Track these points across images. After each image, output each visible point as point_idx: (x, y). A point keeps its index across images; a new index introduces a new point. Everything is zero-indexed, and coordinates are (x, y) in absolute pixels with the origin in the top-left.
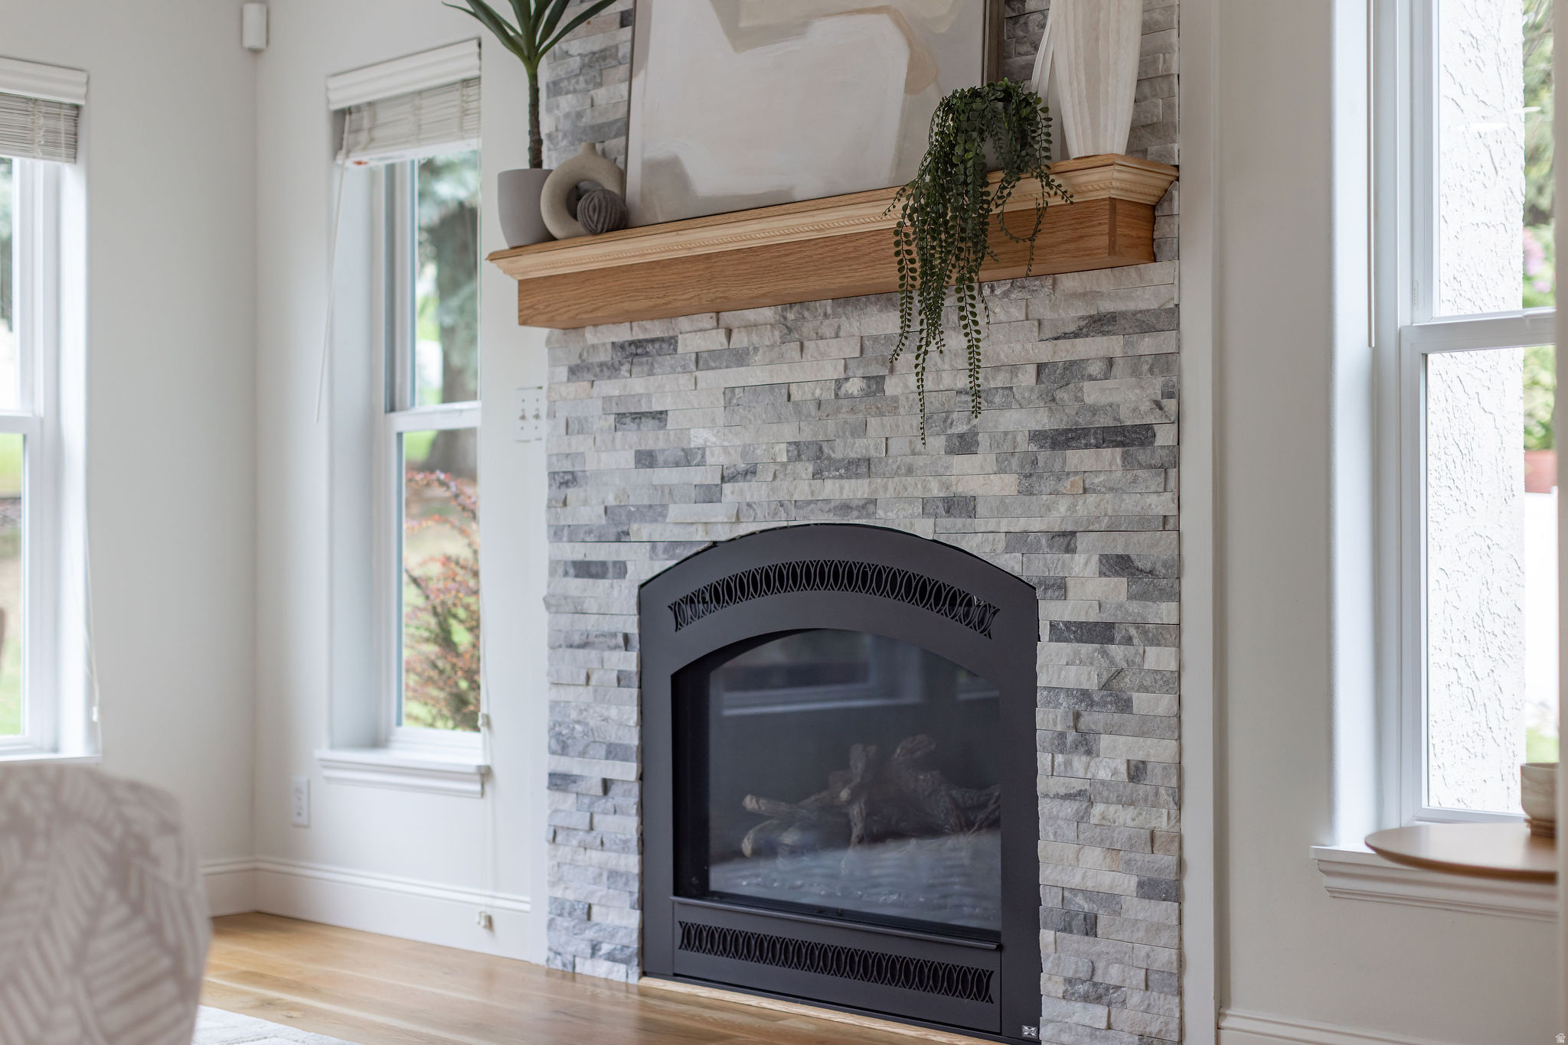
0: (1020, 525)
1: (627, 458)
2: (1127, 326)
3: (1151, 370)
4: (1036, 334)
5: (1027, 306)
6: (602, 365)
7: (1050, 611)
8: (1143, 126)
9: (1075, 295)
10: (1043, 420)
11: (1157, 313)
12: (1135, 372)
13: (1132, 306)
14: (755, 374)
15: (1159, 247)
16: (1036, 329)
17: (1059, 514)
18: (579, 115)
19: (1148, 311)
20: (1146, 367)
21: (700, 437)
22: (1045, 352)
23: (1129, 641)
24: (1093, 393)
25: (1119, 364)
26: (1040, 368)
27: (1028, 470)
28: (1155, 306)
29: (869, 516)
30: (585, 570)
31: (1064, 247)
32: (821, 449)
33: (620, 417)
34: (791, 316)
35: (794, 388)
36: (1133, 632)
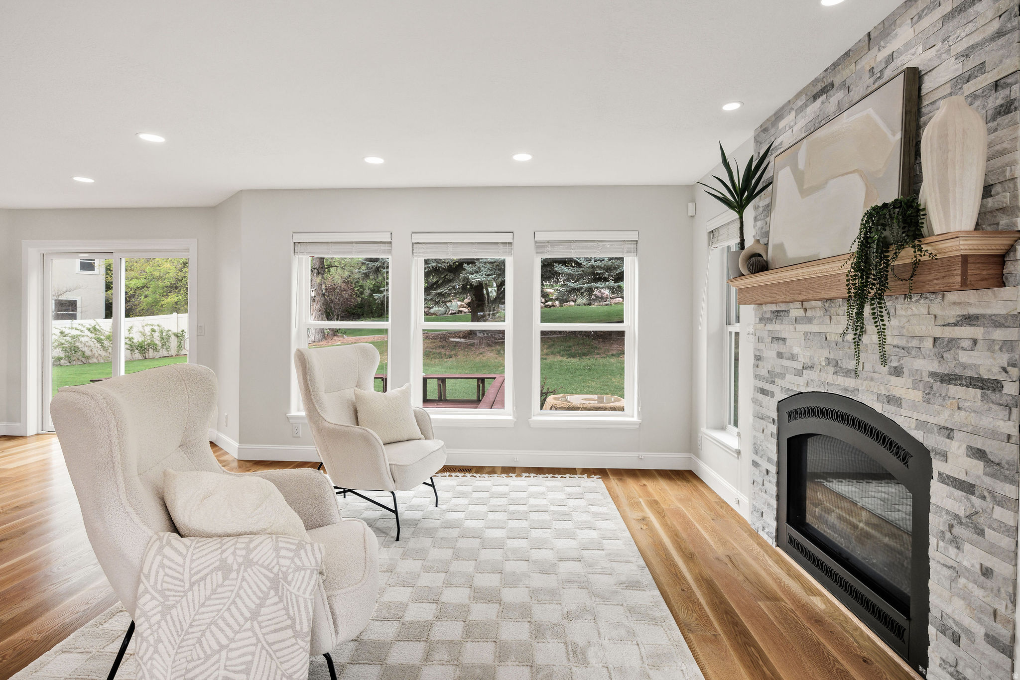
0: (923, 418)
1: (774, 354)
2: (986, 322)
3: (1001, 349)
4: (933, 322)
5: (929, 308)
6: (768, 318)
7: (937, 466)
8: (997, 210)
9: (955, 304)
10: (935, 367)
11: (1005, 317)
12: (990, 349)
13: (989, 311)
14: (814, 328)
15: (1006, 278)
16: (933, 320)
17: (943, 418)
18: (762, 228)
19: (1000, 315)
20: (997, 347)
21: (796, 350)
22: (938, 332)
23: (984, 498)
24: (964, 357)
25: (980, 343)
26: (935, 340)
27: (928, 390)
28: (1003, 312)
29: (855, 396)
30: (763, 391)
31: (935, 282)
32: (837, 363)
33: (773, 338)
34: (827, 305)
35: (828, 335)
36: (986, 494)
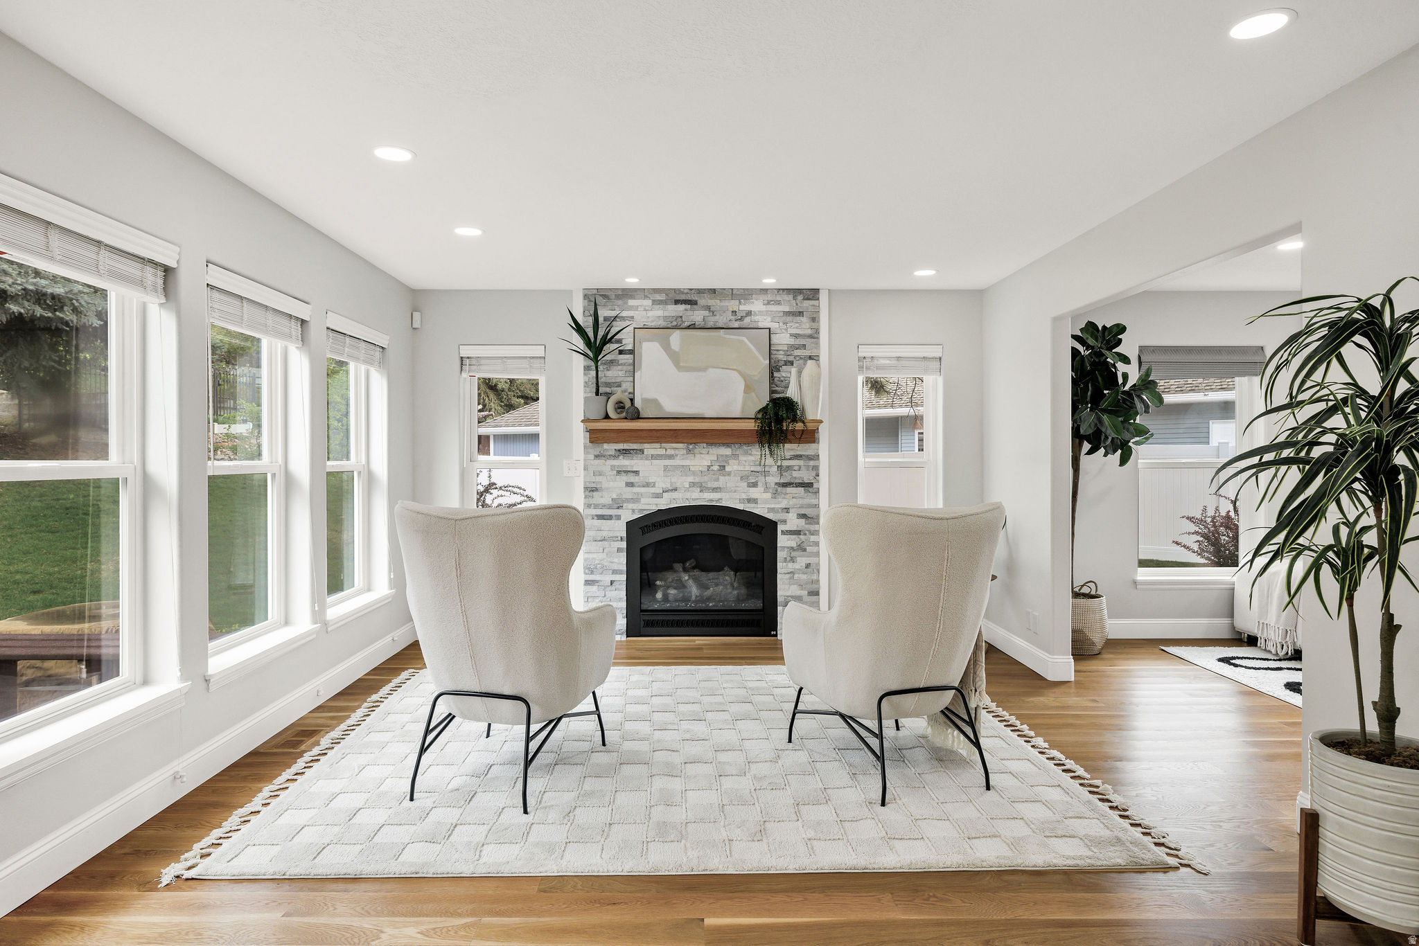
0: (773, 506)
1: (624, 484)
2: (804, 458)
3: (810, 469)
6: (611, 456)
7: (780, 528)
10: (777, 480)
11: (814, 456)
12: (806, 470)
13: (807, 453)
14: (677, 462)
17: (784, 504)
19: (810, 455)
21: (653, 479)
23: (805, 534)
24: (795, 474)
25: (803, 468)
26: (779, 467)
27: (774, 492)
28: (812, 454)
29: (720, 503)
30: (602, 517)
32: (702, 484)
33: (619, 472)
34: (691, 447)
35: (691, 467)
36: (807, 532)
